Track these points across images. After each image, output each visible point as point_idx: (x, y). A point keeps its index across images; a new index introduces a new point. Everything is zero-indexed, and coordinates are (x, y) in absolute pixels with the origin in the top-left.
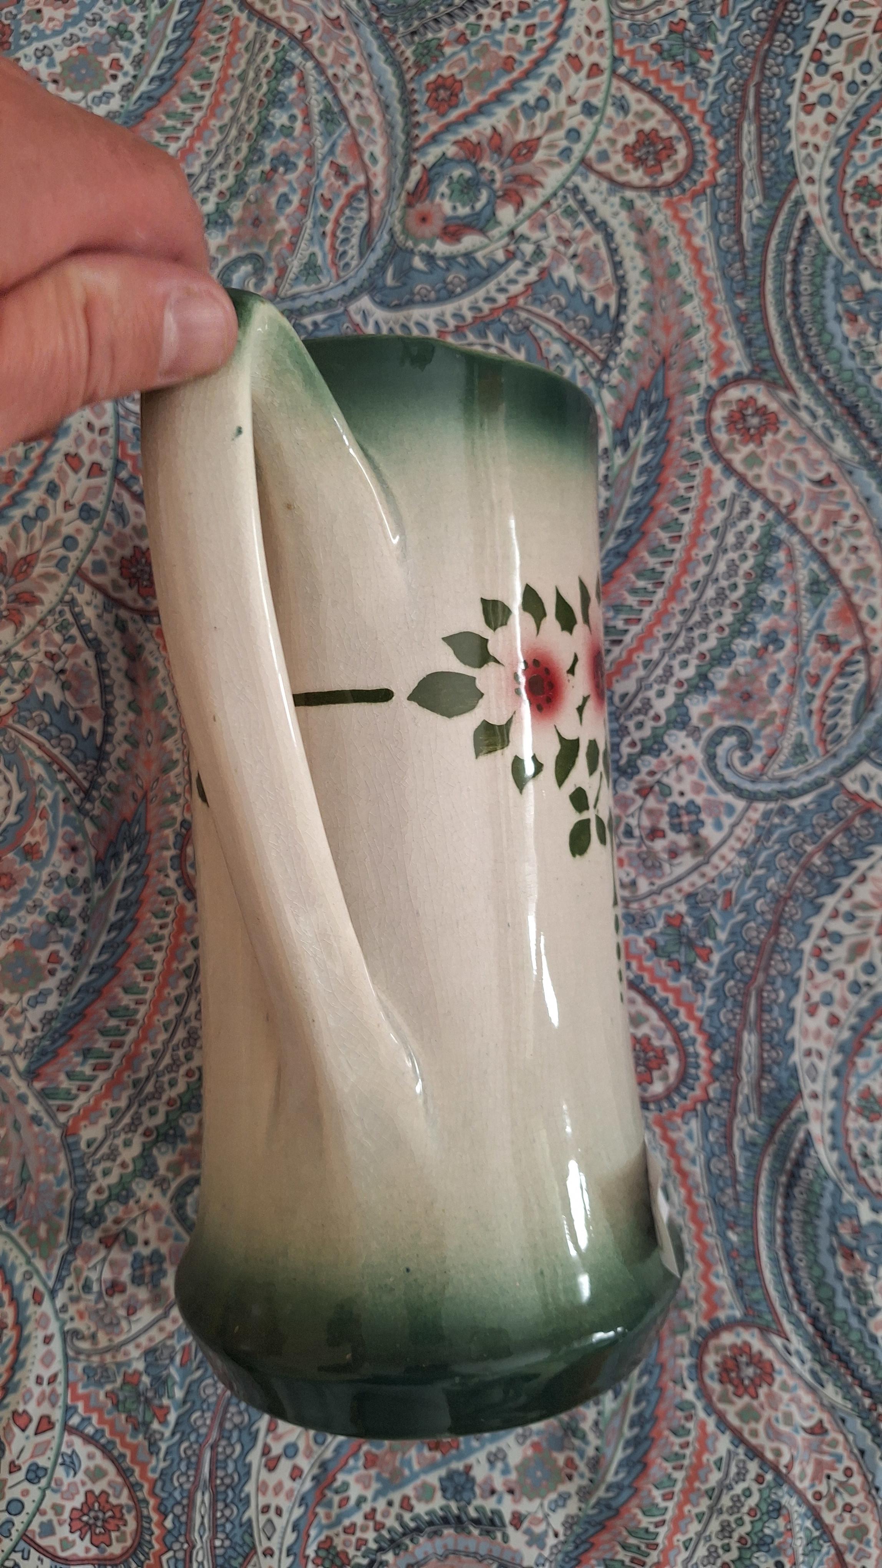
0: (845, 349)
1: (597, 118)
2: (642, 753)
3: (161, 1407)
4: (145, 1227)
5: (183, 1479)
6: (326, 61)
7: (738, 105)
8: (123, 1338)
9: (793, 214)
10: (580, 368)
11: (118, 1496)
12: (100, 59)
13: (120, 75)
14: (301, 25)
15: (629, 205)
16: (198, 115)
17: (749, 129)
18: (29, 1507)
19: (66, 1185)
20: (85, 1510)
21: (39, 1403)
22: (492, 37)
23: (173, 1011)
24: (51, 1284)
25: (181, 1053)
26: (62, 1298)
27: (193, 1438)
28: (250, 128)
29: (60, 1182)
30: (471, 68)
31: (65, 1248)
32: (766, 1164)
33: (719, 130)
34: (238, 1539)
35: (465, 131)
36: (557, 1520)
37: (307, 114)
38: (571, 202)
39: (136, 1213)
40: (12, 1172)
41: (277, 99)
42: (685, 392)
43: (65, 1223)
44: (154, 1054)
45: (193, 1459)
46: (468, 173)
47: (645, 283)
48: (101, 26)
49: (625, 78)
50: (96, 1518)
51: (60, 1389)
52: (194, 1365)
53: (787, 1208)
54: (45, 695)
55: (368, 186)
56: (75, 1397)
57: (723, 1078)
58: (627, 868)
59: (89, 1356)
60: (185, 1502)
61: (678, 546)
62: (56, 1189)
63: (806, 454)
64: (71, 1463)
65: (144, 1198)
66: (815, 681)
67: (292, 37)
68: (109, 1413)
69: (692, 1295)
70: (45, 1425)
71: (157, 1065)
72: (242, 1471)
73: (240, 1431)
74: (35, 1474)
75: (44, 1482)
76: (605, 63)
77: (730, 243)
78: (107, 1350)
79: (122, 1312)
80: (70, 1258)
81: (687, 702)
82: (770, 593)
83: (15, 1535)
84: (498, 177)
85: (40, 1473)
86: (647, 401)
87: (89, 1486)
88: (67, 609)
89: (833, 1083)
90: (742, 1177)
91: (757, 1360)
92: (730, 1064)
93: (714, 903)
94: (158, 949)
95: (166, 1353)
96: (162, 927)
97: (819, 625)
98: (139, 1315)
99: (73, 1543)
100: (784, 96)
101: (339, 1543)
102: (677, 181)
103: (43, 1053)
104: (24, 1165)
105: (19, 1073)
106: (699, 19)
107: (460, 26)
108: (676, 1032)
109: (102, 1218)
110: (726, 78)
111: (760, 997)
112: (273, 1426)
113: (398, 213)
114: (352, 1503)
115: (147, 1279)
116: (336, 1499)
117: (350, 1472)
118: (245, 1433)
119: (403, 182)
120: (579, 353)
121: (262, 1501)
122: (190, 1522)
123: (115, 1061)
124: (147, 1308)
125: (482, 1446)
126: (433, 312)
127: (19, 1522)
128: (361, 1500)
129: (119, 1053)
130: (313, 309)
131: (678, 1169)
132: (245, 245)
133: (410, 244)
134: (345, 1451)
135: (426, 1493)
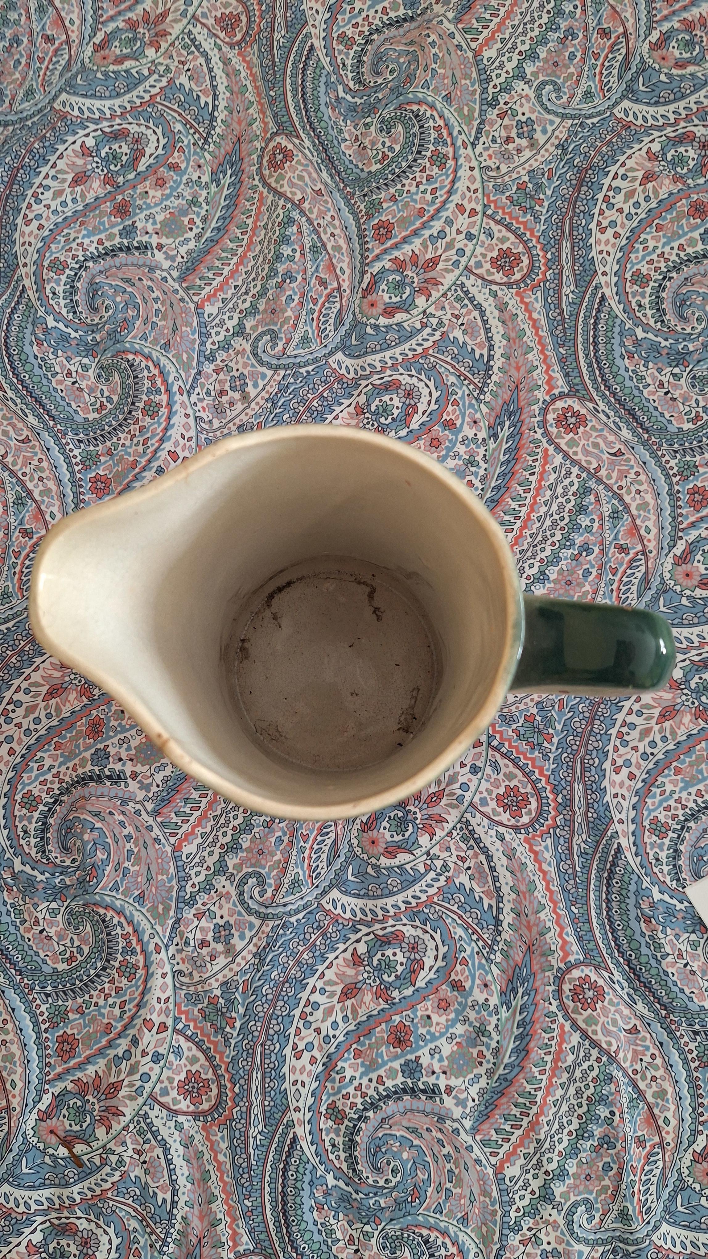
0: (626, 375)
1: (474, 241)
3: (231, 1018)
4: (221, 907)
5: (245, 1063)
6: (313, 216)
7: (559, 231)
8: (208, 975)
9: (594, 295)
10: (467, 392)
11: (206, 1074)
12: (182, 219)
13: (194, 228)
14: (299, 196)
15: (495, 295)
16: (240, 250)
17: (566, 246)
18: (154, 1078)
19: (174, 883)
20: (187, 1082)
21: (159, 1015)
22: (411, 197)
24: (165, 941)
26: (172, 950)
27: (250, 1037)
28: (269, 257)
29: (170, 881)
30: (399, 215)
31: (174, 919)
32: (595, 866)
33: (548, 246)
34: (278, 1101)
35: (396, 253)
36: (474, 1091)
37: (302, 249)
38: (459, 292)
39: (216, 898)
40: (142, 875)
41: (285, 240)
42: (530, 404)
43: (173, 904)
45: (251, 1051)
46: (398, 278)
47: (504, 342)
48: (183, 199)
49: (491, 217)
50: (193, 1087)
51: (171, 1007)
52: (250, 993)
53: (608, 893)
55: (339, 288)
56: (180, 1012)
57: (565, 812)
59: (188, 986)
60: (246, 1077)
61: (529, 495)
62: (167, 885)
63: (605, 439)
64: (178, 1052)
65: (220, 889)
66: (614, 572)
67: (293, 203)
68: (200, 1022)
69: (553, 947)
70: (163, 1027)
71: (227, 807)
72: (280, 1060)
73: (279, 1035)
74: (157, 1058)
75: (162, 1063)
76: (479, 208)
77: (555, 314)
78: (199, 983)
79: (208, 959)
80: (176, 925)
82: (584, 521)
83: (145, 1096)
84: (416, 280)
85: (160, 1057)
86: (508, 410)
87: (189, 1068)
89: (632, 814)
90: (579, 874)
91: (594, 986)
92: (568, 803)
93: (553, 707)
95: (234, 984)
97: (616, 538)
98: (217, 960)
99: (180, 1102)
100: (587, 224)
101: (339, 1104)
102: (523, 279)
103: (163, 800)
104: (149, 869)
105: (147, 813)
106: (535, 181)
107: (392, 191)
108: (534, 784)
109: (195, 902)
110: (551, 216)
111: (583, 763)
112: (298, 1032)
113: (357, 302)
114: (347, 1080)
115: (222, 939)
116: (338, 1077)
117: (346, 1061)
118: (282, 1036)
119: (360, 283)
120: (466, 382)
121: (293, 1078)
122: (249, 1090)
123: (203, 805)
124: (222, 956)
125: (426, 1045)
126: (378, 357)
127: (148, 1086)
128: (353, 1078)
129: (205, 801)
130: (307, 364)
131: (541, 869)
132: (266, 324)
133: (365, 319)
134: (343, 1048)
135: (392, 1074)
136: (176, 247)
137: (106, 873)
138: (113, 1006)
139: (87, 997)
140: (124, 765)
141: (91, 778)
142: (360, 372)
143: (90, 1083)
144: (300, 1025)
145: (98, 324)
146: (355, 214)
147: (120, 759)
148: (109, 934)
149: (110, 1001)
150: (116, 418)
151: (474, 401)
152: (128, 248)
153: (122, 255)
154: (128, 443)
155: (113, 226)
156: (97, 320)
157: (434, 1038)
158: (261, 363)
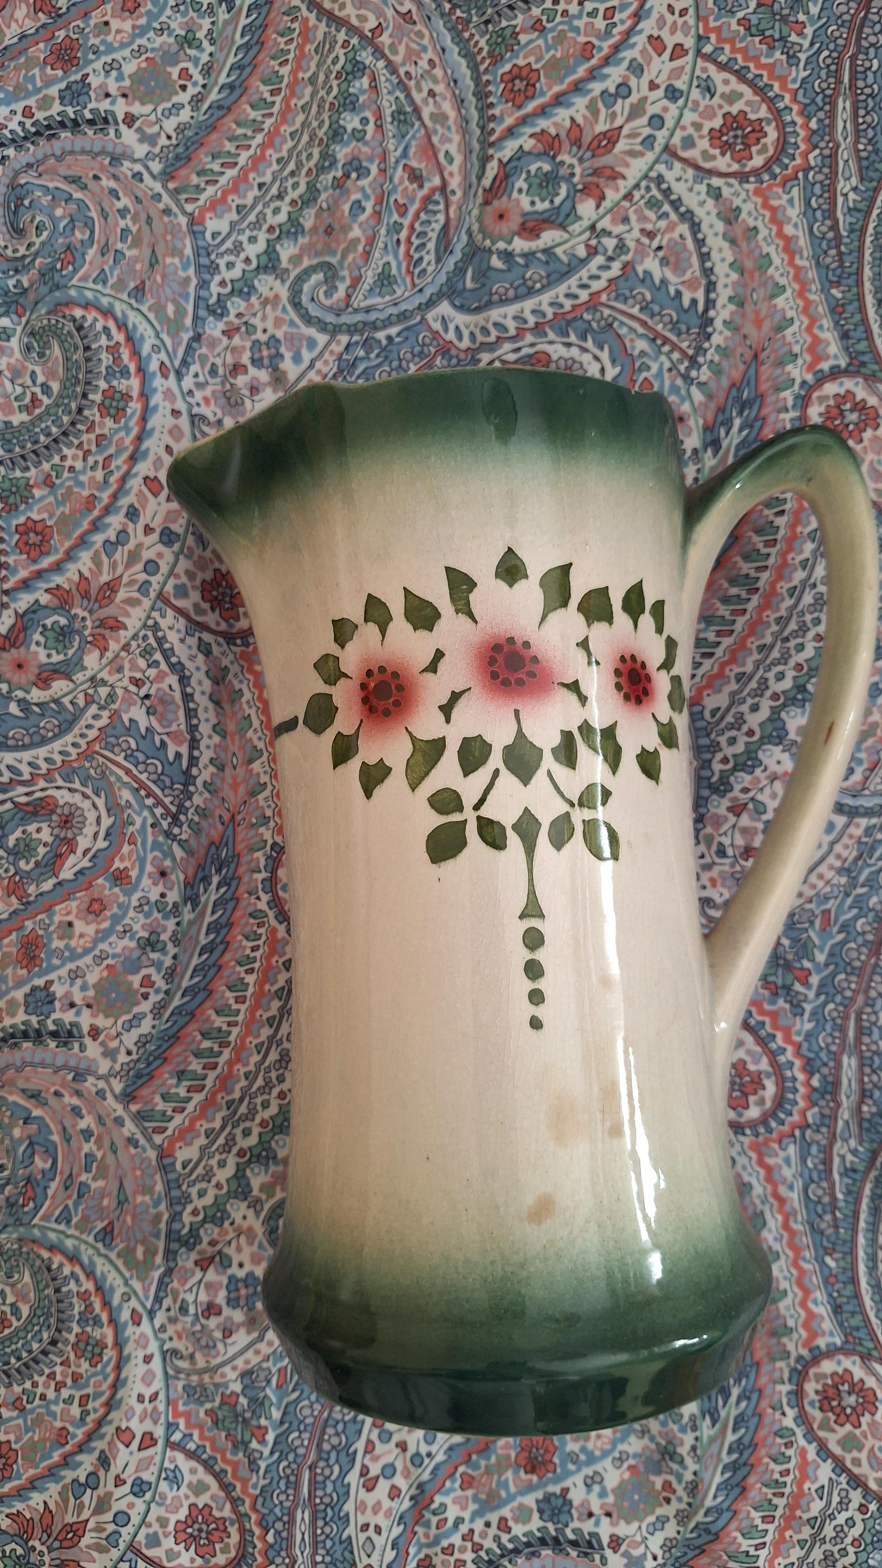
1: (681, 102)
2: (735, 769)
3: (259, 1427)
4: (239, 1250)
5: (283, 1497)
6: (398, 59)
7: (832, 80)
8: (219, 1360)
10: (667, 365)
11: (221, 1510)
12: (169, 69)
13: (189, 84)
14: (372, 23)
15: (716, 194)
16: (269, 122)
17: (844, 106)
18: (135, 1519)
19: (163, 1207)
20: (190, 1522)
21: (141, 1421)
22: (569, 23)
23: (266, 1032)
24: (149, 1305)
25: (273, 1075)
26: (160, 1318)
27: (291, 1457)
28: (321, 133)
29: (156, 1204)
30: (547, 57)
31: (162, 1270)
32: (867, 1191)
33: (813, 108)
34: (338, 1555)
35: (543, 124)
36: (655, 1543)
37: (379, 117)
38: (655, 192)
39: (231, 1235)
40: (110, 1195)
41: (348, 102)
42: (778, 389)
43: (161, 1245)
44: (247, 1076)
45: (292, 1479)
46: (547, 167)
47: (734, 276)
48: (169, 35)
49: (710, 58)
50: (200, 1530)
51: (161, 1407)
52: (291, 1387)
54: (131, 720)
55: (443, 188)
56: (177, 1414)
57: (822, 1103)
58: (720, 889)
59: (188, 1375)
60: (286, 1518)
61: (773, 551)
62: (152, 1211)
64: (174, 1478)
65: (238, 1220)
67: (362, 36)
68: (209, 1430)
69: (791, 1323)
70: (148, 1440)
71: (250, 1086)
72: (341, 1491)
73: (338, 1452)
74: (140, 1488)
75: (148, 1496)
76: (689, 42)
77: (824, 229)
78: (205, 1371)
79: (218, 1335)
80: (166, 1280)
81: (783, 715)
83: (122, 1546)
84: (578, 170)
85: (145, 1487)
86: (738, 398)
87: (193, 1499)
88: (150, 633)
90: (841, 1204)
91: (859, 1389)
92: (829, 1088)
93: (812, 923)
94: (250, 971)
95: (262, 1376)
96: (254, 949)
98: (234, 1337)
99: (179, 1554)
101: (437, 1562)
102: (767, 166)
103: (139, 1076)
104: (121, 1185)
105: (115, 1096)
107: (538, 11)
108: (773, 1056)
109: (198, 1240)
110: (819, 52)
111: (859, 1019)
112: (370, 1447)
113: (475, 212)
114: (450, 1523)
115: (242, 1302)
116: (434, 1520)
117: (447, 1493)
118: (343, 1455)
119: (479, 178)
120: (666, 348)
121: (362, 1520)
122: (290, 1538)
123: (209, 1083)
124: (242, 1331)
125: (579, 1470)
126: (511, 310)
127: (126, 1533)
128: (459, 1521)
129: (212, 1075)
130: (388, 323)
131: (776, 1195)
132: (317, 254)
133: (488, 243)
134: (442, 1473)
135: (523, 1515)
136: (158, 120)
137: (50, 1192)
138: (69, 1401)
139: (28, 1385)
140: (78, 1014)
141: (25, 1035)
142: (480, 338)
143: (37, 1519)
144: (374, 1436)
145: (24, 257)
146: (469, 55)
147: (72, 1005)
148: (57, 1291)
149: (65, 1393)
150: (57, 421)
151: (679, 382)
152: (76, 123)
153: (65, 134)
154: (79, 465)
155: (49, 82)
156: (22, 251)
157: (592, 1459)
158: (308, 319)
